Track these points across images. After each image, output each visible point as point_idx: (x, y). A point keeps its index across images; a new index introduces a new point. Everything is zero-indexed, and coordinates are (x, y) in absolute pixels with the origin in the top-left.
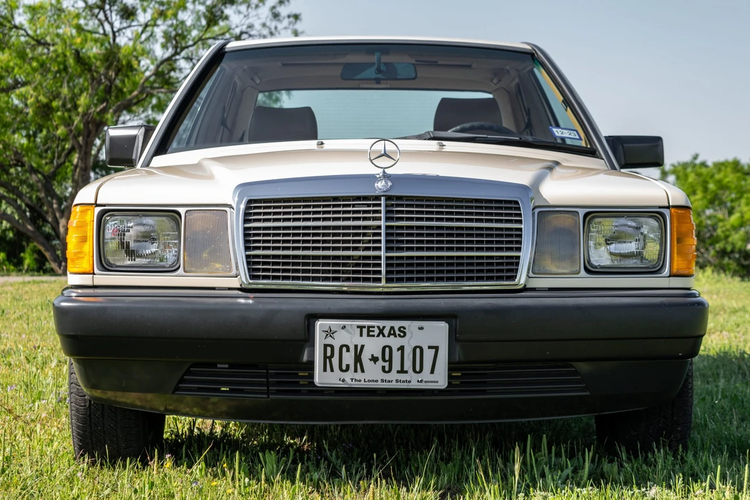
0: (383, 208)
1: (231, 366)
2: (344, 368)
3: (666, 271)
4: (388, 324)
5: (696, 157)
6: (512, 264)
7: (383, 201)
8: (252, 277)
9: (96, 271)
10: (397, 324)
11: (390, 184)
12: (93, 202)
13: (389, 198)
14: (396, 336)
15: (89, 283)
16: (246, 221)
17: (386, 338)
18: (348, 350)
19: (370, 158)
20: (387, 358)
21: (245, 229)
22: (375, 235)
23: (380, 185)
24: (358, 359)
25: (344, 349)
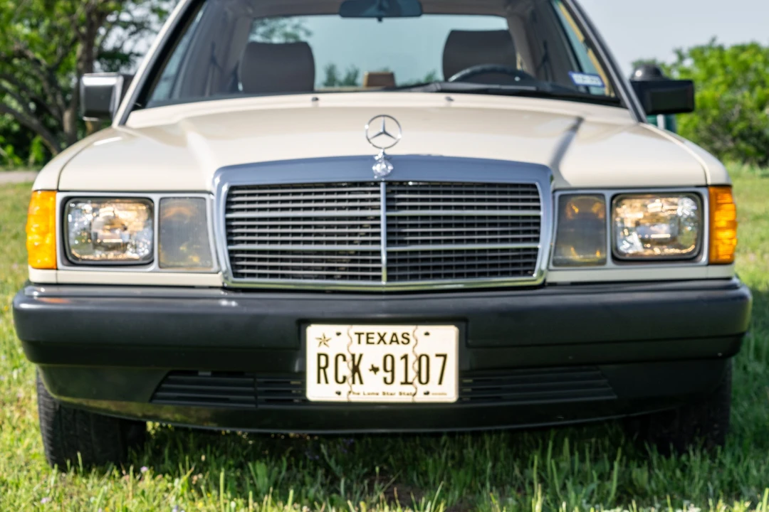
0: (382, 196)
1: (215, 374)
2: (340, 379)
3: (704, 258)
4: (389, 330)
5: (714, 40)
6: (529, 256)
7: (382, 188)
8: (236, 275)
9: (60, 265)
10: (400, 329)
11: (390, 168)
12: (54, 187)
13: (389, 184)
14: (398, 343)
15: (53, 280)
16: (228, 210)
17: (388, 345)
18: (345, 359)
19: (367, 137)
20: (389, 368)
21: (228, 220)
22: (373, 226)
23: (380, 169)
24: (356, 369)
25: (340, 358)
